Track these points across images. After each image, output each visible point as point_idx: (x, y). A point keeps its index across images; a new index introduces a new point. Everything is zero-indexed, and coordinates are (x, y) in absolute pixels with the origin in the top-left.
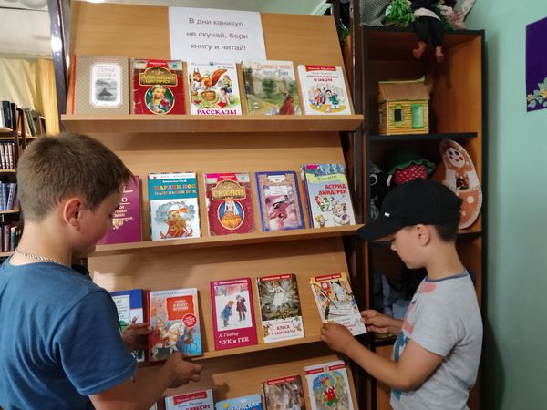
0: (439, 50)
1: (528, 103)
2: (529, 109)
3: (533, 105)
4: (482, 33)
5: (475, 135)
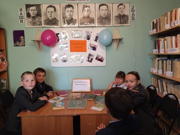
1: (14, 45)
2: (15, 46)
3: (15, 45)
4: (4, 29)
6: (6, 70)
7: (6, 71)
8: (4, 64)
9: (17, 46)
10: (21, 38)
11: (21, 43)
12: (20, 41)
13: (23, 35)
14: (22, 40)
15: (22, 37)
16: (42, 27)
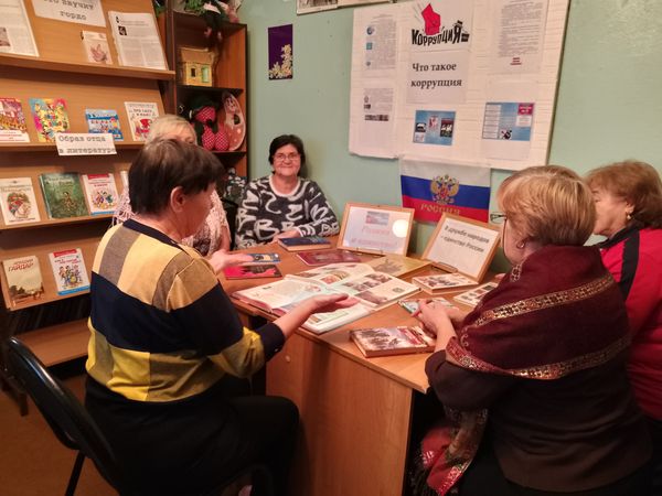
0: (220, 34)
1: (269, 75)
2: (270, 79)
3: (271, 76)
4: (245, 26)
5: (241, 91)
6: (244, 150)
7: (243, 154)
8: (239, 131)
9: (274, 78)
10: (283, 53)
11: (283, 66)
12: (281, 62)
13: (289, 41)
14: (286, 56)
15: (286, 48)
16: (335, 6)
